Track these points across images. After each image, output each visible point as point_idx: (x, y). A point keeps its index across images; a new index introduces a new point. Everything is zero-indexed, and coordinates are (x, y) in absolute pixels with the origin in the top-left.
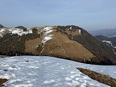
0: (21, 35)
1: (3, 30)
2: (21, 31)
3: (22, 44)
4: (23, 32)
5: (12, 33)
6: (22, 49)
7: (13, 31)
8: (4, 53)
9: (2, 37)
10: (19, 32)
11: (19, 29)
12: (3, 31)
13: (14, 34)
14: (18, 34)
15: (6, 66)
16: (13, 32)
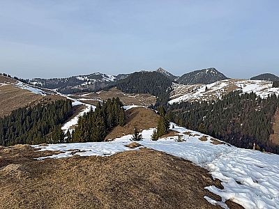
0: (264, 95)
1: (223, 85)
2: (266, 86)
3: (263, 120)
4: (272, 89)
5: (242, 92)
6: (264, 133)
7: (245, 86)
8: (219, 133)
9: (220, 98)
10: (261, 88)
11: (260, 81)
12: (225, 88)
13: (246, 93)
14: (258, 94)
15: (237, 170)
16: (245, 90)
